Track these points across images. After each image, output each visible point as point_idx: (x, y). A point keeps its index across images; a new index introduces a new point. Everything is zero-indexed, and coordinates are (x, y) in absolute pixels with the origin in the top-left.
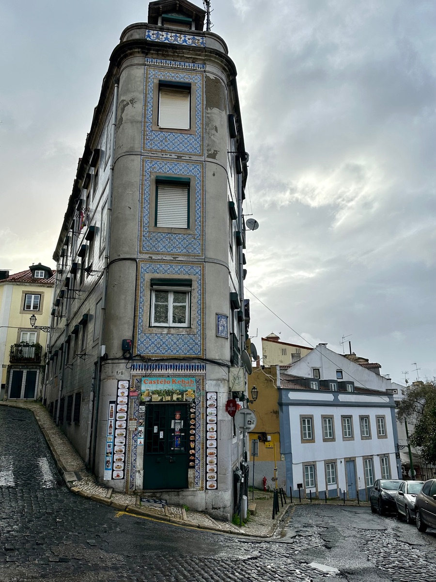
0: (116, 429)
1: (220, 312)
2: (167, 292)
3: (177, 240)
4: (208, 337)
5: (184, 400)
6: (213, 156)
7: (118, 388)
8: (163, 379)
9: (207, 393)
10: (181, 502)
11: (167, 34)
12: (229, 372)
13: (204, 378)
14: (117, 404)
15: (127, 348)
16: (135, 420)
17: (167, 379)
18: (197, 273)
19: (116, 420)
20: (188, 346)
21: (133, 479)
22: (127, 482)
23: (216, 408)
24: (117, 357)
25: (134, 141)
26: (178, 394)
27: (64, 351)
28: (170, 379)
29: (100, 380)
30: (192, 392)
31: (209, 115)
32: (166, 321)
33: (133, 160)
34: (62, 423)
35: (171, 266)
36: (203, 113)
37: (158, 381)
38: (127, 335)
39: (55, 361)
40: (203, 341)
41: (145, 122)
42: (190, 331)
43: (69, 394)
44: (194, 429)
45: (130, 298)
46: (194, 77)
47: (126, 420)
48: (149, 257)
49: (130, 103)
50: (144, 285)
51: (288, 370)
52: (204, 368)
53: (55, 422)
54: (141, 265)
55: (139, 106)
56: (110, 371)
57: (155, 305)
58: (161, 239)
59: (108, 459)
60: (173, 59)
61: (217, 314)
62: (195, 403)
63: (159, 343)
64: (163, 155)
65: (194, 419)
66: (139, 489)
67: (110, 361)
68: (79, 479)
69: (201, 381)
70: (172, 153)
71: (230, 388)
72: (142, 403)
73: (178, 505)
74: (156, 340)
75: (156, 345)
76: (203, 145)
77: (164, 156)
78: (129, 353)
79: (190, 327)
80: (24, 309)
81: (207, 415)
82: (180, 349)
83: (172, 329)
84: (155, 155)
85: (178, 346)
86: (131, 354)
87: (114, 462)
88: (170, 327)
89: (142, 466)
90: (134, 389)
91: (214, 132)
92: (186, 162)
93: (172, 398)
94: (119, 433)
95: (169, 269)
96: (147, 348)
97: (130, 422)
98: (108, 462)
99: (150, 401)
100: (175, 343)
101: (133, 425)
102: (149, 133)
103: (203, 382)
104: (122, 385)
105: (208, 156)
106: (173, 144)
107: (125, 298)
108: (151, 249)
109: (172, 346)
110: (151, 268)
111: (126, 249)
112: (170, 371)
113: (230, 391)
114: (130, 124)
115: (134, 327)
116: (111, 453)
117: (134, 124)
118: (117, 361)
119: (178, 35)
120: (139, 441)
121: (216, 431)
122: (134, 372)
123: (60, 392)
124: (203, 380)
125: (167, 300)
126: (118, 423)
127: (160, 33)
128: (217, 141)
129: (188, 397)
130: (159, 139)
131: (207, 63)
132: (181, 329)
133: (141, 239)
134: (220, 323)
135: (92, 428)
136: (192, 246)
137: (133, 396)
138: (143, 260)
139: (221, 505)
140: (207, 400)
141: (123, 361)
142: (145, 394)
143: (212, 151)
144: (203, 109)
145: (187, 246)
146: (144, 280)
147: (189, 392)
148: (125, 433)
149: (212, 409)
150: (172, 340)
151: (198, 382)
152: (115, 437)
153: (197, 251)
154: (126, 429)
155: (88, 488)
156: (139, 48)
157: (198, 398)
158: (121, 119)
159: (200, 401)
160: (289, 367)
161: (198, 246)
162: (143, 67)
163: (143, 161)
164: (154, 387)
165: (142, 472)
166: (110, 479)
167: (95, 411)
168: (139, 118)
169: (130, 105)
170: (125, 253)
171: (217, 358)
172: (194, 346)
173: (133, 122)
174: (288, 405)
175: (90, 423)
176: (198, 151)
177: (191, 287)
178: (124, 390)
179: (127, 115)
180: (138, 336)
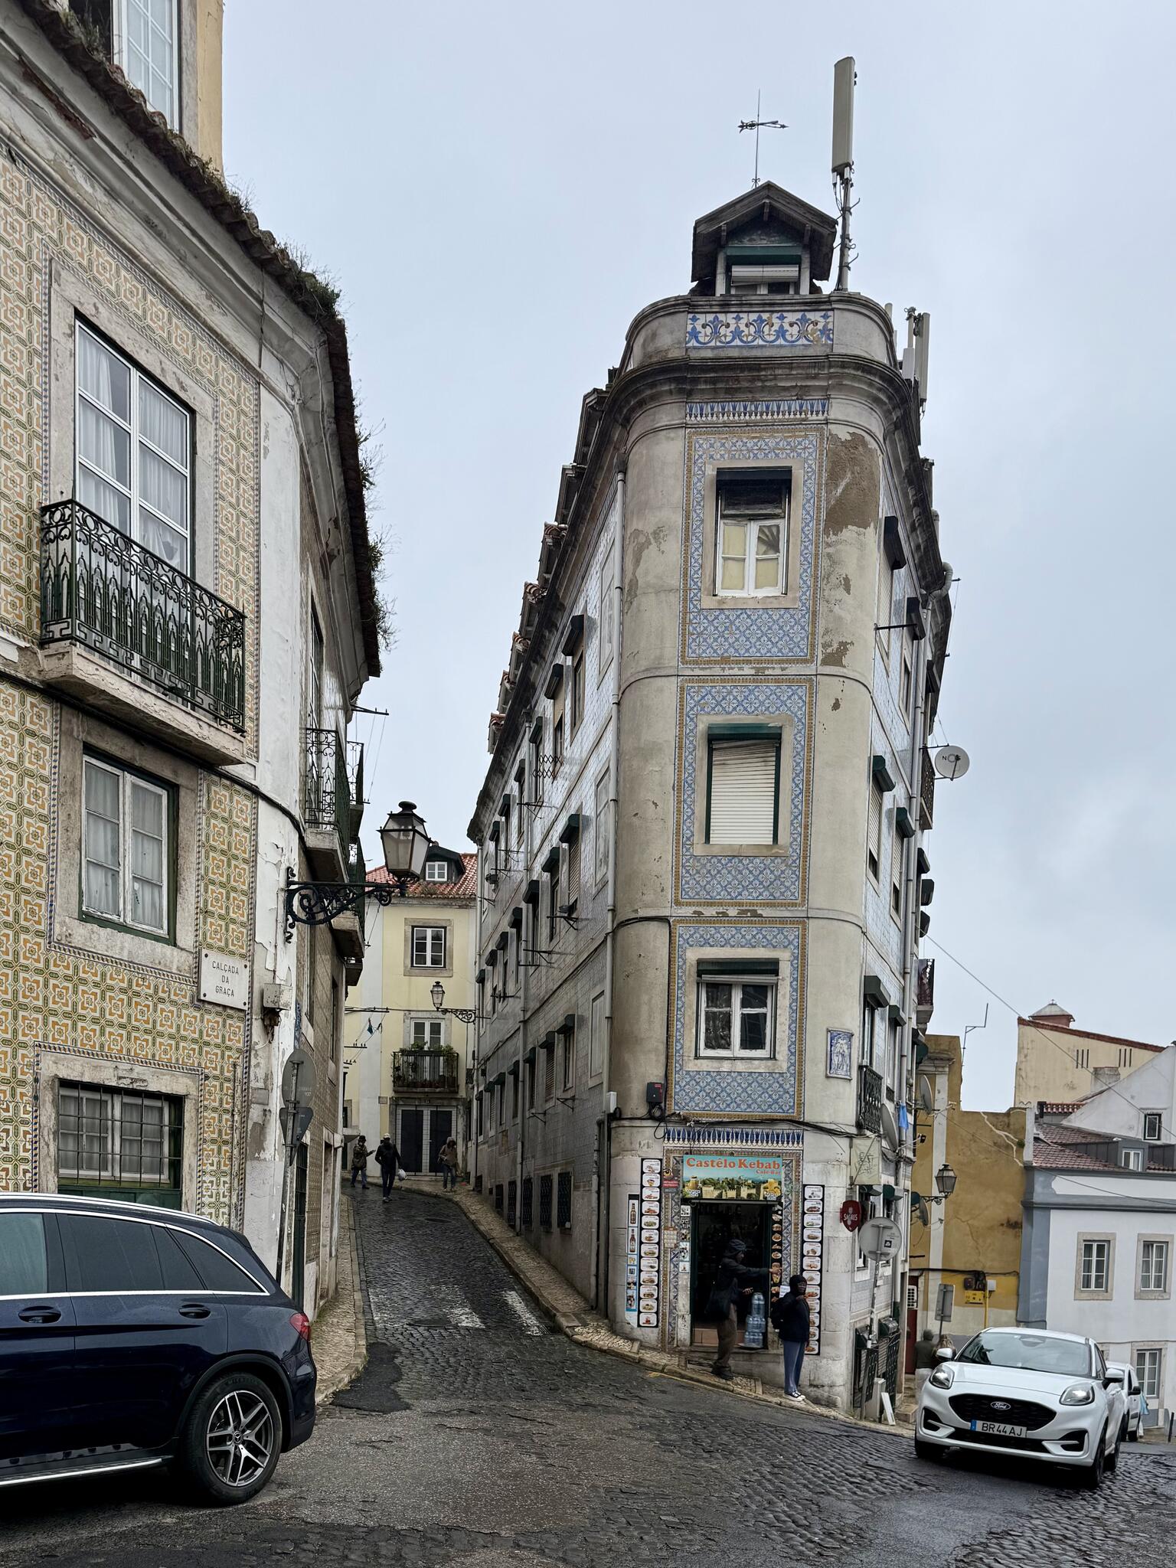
0: (641, 1243)
1: (836, 1025)
2: (729, 986)
3: (751, 872)
4: (808, 1078)
5: (761, 1198)
6: (835, 658)
7: (643, 1173)
8: (723, 1159)
9: (805, 1186)
10: (756, 1371)
11: (738, 319)
12: (851, 1147)
13: (798, 1158)
14: (642, 1201)
15: (657, 1100)
16: (675, 1229)
17: (730, 1159)
18: (790, 943)
19: (642, 1229)
20: (770, 1096)
21: (674, 1329)
22: (663, 1332)
23: (822, 1214)
24: (639, 1116)
25: (662, 640)
26: (749, 1186)
27: (521, 1079)
28: (736, 1160)
29: (610, 1157)
30: (776, 1185)
31: (830, 550)
32: (727, 1046)
33: (661, 690)
34: (529, 1230)
35: (738, 930)
36: (817, 547)
37: (712, 1162)
38: (655, 1074)
39: (497, 1094)
40: (800, 1086)
41: (685, 591)
42: (774, 1065)
43: (543, 1173)
44: (780, 1251)
45: (659, 1000)
46: (800, 444)
47: (659, 1229)
48: (695, 912)
49: (652, 541)
50: (684, 972)
51: (1072, 1117)
52: (799, 1139)
53: (513, 1227)
54: (680, 929)
55: (673, 547)
56: (627, 1141)
57: (707, 1013)
58: (719, 872)
59: (630, 1292)
60: (750, 396)
61: (828, 1031)
62: (781, 1204)
63: (713, 1090)
64: (723, 669)
65: (780, 1233)
66: (684, 1346)
67: (626, 1123)
68: (585, 1325)
69: (795, 1162)
70: (744, 662)
71: (851, 1178)
72: (685, 1201)
73: (749, 1376)
74: (708, 1084)
75: (708, 1094)
76: (813, 634)
77: (727, 672)
78: (660, 1108)
79: (774, 1058)
80: (412, 966)
81: (803, 1227)
82: (755, 1101)
83: (738, 1063)
84: (707, 672)
85: (749, 1096)
86: (663, 1111)
87: (640, 1299)
88: (735, 1059)
89: (688, 1307)
90: (670, 1174)
91: (840, 593)
92: (777, 681)
93: (738, 1194)
94: (648, 1251)
95: (733, 936)
96: (692, 1099)
97: (666, 1234)
98: (630, 1298)
99: (700, 1197)
100: (745, 1090)
101: (670, 1238)
102: (695, 618)
103: (798, 1165)
104: (649, 1167)
105: (825, 662)
106: (748, 639)
107: (650, 1000)
108: (698, 894)
109: (739, 1095)
110: (698, 936)
111: (649, 898)
112: (735, 1145)
113: (852, 1184)
114: (652, 597)
115: (667, 1058)
116: (635, 1284)
117: (663, 595)
118: (637, 1123)
119: (765, 316)
120: (681, 1265)
121: (821, 1256)
122: (670, 1144)
123: (519, 1167)
124: (798, 1161)
125: (729, 1004)
126: (645, 1234)
127: (721, 317)
128: (848, 617)
129: (769, 1194)
130: (716, 628)
131: (833, 394)
132: (756, 1062)
133: (677, 872)
134: (837, 1049)
135: (598, 1239)
136: (782, 883)
137: (668, 1187)
138: (683, 920)
139: (826, 1381)
140: (804, 1199)
141: (649, 1123)
142: (690, 1184)
143: (835, 646)
144: (818, 535)
145: (771, 883)
146: (685, 963)
147: (771, 1184)
148: (657, 1251)
149: (812, 1216)
150: (739, 1085)
151: (787, 1165)
152: (641, 1257)
153: (793, 894)
154: (658, 1243)
155: (601, 1338)
156: (670, 381)
157: (787, 1196)
158: (634, 583)
159: (791, 1201)
160: (1077, 1106)
161: (793, 883)
162: (681, 432)
163: (682, 689)
164: (703, 1173)
165: (688, 1318)
166: (635, 1326)
167: (604, 1212)
168: (675, 581)
169: (653, 547)
170: (646, 906)
171: (827, 1120)
172: (781, 1097)
173: (661, 590)
174: (1048, 1207)
175: (594, 1230)
176: (802, 650)
177: (777, 975)
178: (653, 1177)
179: (647, 573)
180: (675, 1077)
